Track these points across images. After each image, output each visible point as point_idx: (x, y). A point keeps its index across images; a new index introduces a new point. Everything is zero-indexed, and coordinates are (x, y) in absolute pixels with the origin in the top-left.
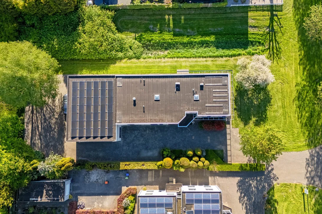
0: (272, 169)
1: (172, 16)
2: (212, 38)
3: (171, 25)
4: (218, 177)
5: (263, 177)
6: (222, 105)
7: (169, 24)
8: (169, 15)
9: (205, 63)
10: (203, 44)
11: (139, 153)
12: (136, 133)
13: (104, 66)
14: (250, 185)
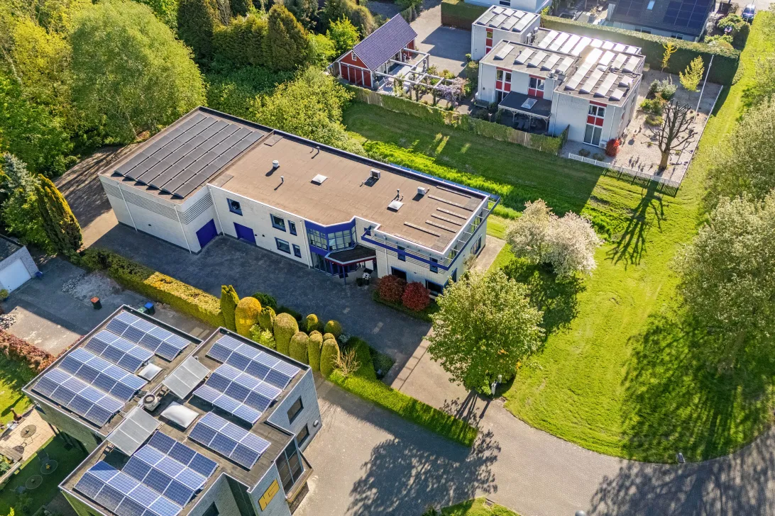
0: (493, 459)
1: (451, 139)
2: (505, 188)
4: (339, 409)
5: (456, 465)
7: (437, 146)
8: (445, 135)
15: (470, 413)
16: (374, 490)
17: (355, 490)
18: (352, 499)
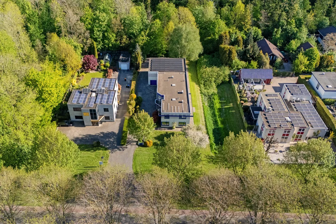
0: (120, 150)
1: (233, 107)
2: (220, 125)
3: (226, 107)
4: (120, 123)
5: (116, 145)
6: (169, 110)
7: (227, 106)
8: (233, 105)
9: (201, 120)
10: (215, 122)
11: (141, 91)
12: (153, 91)
13: (194, 80)
14: (111, 138)
15: (131, 143)
16: (102, 135)
17: (101, 132)
18: (99, 133)
